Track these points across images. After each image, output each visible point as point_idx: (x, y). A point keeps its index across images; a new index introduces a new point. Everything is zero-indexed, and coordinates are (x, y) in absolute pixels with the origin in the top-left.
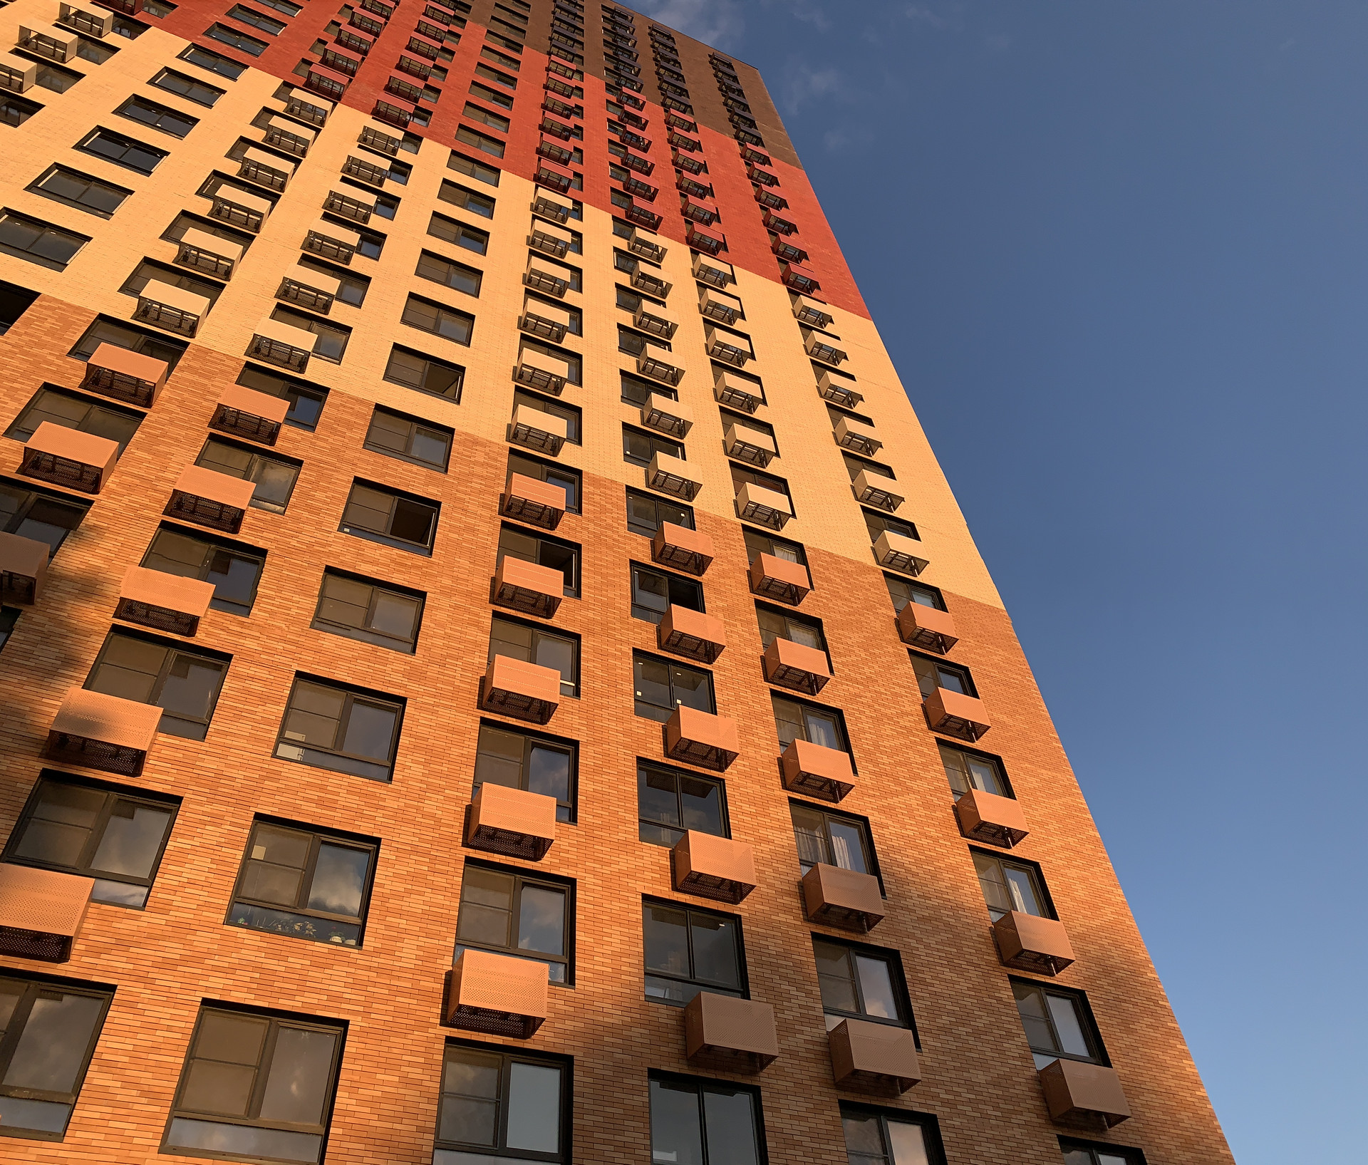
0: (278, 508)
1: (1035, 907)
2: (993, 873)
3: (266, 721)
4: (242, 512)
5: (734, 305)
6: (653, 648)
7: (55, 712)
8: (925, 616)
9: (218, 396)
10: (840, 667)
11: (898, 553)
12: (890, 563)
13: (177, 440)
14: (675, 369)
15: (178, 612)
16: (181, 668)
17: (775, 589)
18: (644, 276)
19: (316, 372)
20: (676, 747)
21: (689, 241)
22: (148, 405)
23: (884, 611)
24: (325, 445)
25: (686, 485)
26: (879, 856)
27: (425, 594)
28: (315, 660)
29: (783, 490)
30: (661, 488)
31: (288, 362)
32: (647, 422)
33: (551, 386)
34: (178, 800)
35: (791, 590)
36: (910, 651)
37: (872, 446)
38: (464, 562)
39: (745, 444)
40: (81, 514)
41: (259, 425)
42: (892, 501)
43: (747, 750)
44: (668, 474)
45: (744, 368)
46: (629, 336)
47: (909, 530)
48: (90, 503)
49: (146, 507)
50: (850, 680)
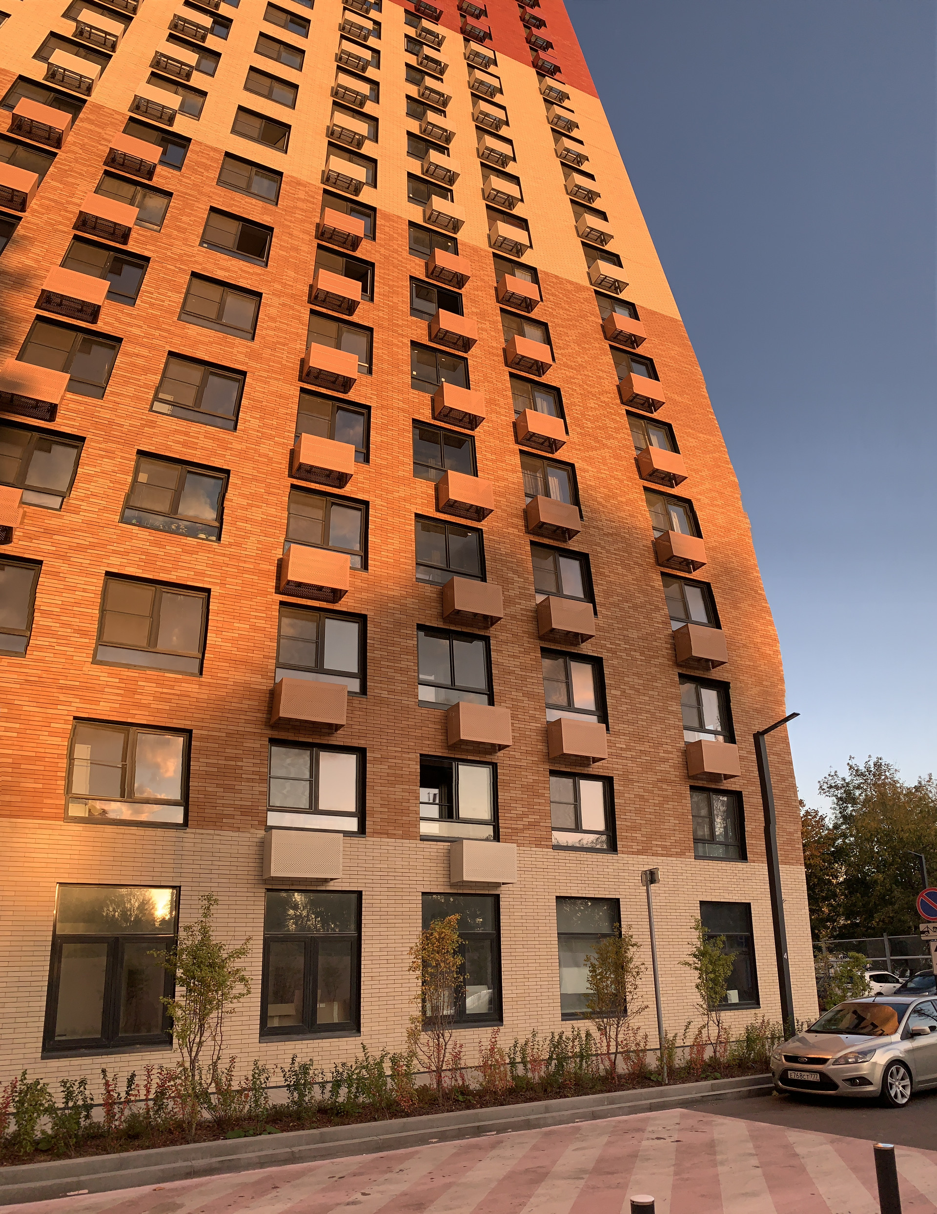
0: (156, 227)
1: (687, 529)
2: (659, 507)
3: (146, 386)
4: (130, 229)
5: (495, 82)
6: (425, 341)
8: (623, 322)
9: (110, 141)
10: (560, 357)
11: (606, 276)
12: (600, 284)
13: (81, 174)
14: (449, 132)
15: (83, 301)
16: (86, 347)
17: (515, 301)
18: (427, 58)
19: (182, 126)
20: (440, 412)
21: (463, 31)
22: (59, 146)
23: (593, 318)
24: (188, 181)
25: (453, 222)
26: (581, 492)
27: (262, 294)
28: (182, 343)
29: (525, 227)
30: (434, 223)
31: (161, 118)
32: (427, 172)
33: (355, 142)
34: (82, 439)
35: (526, 302)
36: (611, 347)
37: (592, 195)
38: (292, 274)
39: (498, 192)
40: (13, 227)
41: (141, 165)
42: (605, 237)
43: (491, 416)
44: (440, 213)
45: (501, 133)
46: (415, 105)
47: (615, 260)
48: (20, 219)
49: (61, 223)
50: (568, 367)
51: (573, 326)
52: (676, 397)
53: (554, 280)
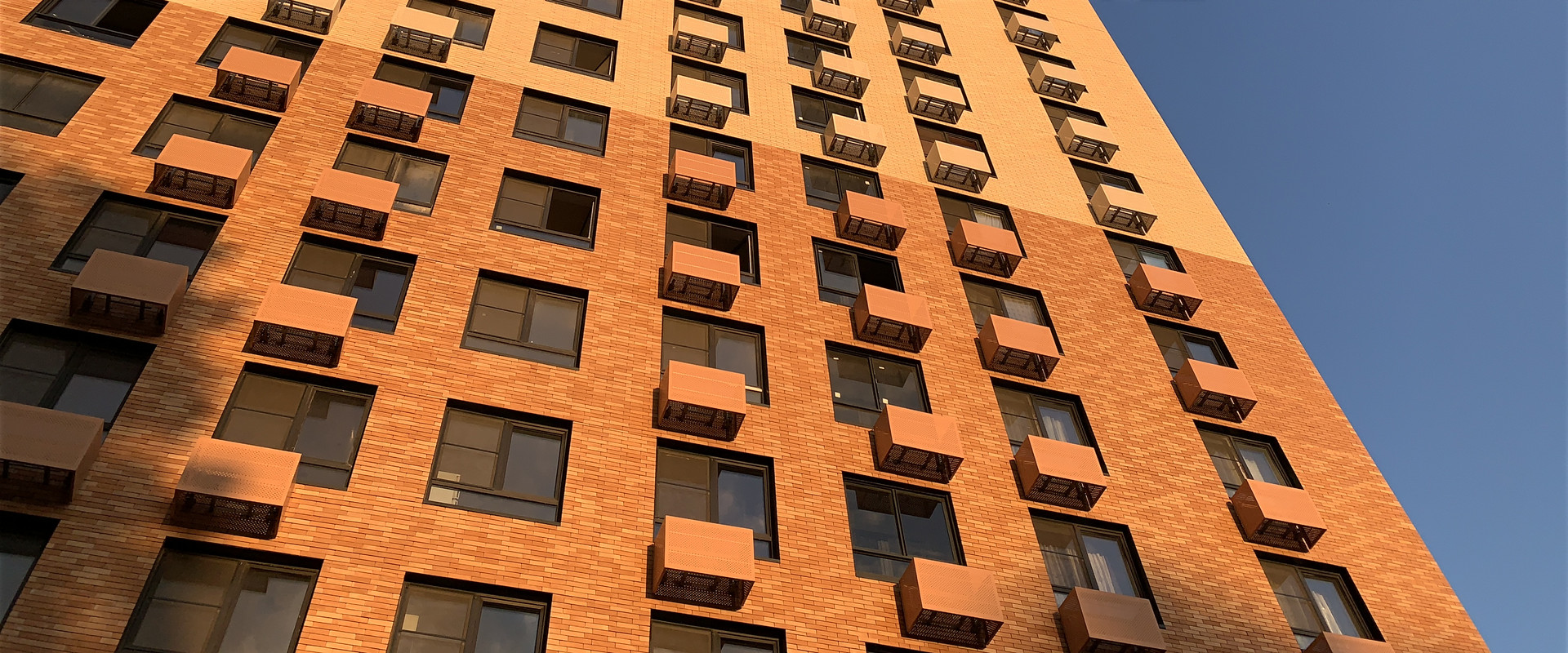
0: (424, 209)
1: (1351, 625)
2: (1291, 585)
3: (416, 461)
4: (386, 215)
6: (848, 339)
7: (181, 469)
8: (1159, 277)
9: (355, 93)
10: (1070, 344)
11: (1120, 208)
12: (1111, 221)
13: (312, 144)
14: (845, 24)
15: (316, 333)
16: (320, 407)
17: (982, 260)
19: (459, 59)
20: (887, 457)
22: (282, 108)
23: (1111, 276)
24: (471, 137)
25: (868, 149)
26: (1149, 574)
27: (586, 292)
28: (468, 384)
29: (979, 146)
30: (840, 154)
31: (428, 52)
32: (819, 83)
33: (711, 54)
34: (317, 564)
35: (1000, 261)
36: (1149, 320)
37: (1074, 90)
38: (630, 255)
39: (930, 99)
40: (214, 231)
41: (401, 121)
42: (1105, 150)
43: (972, 454)
44: (847, 138)
45: (921, 17)
47: (1129, 182)
48: (224, 218)
49: (284, 218)
50: (1084, 360)
51: (1082, 291)
52: (1272, 390)
53: (1039, 222)
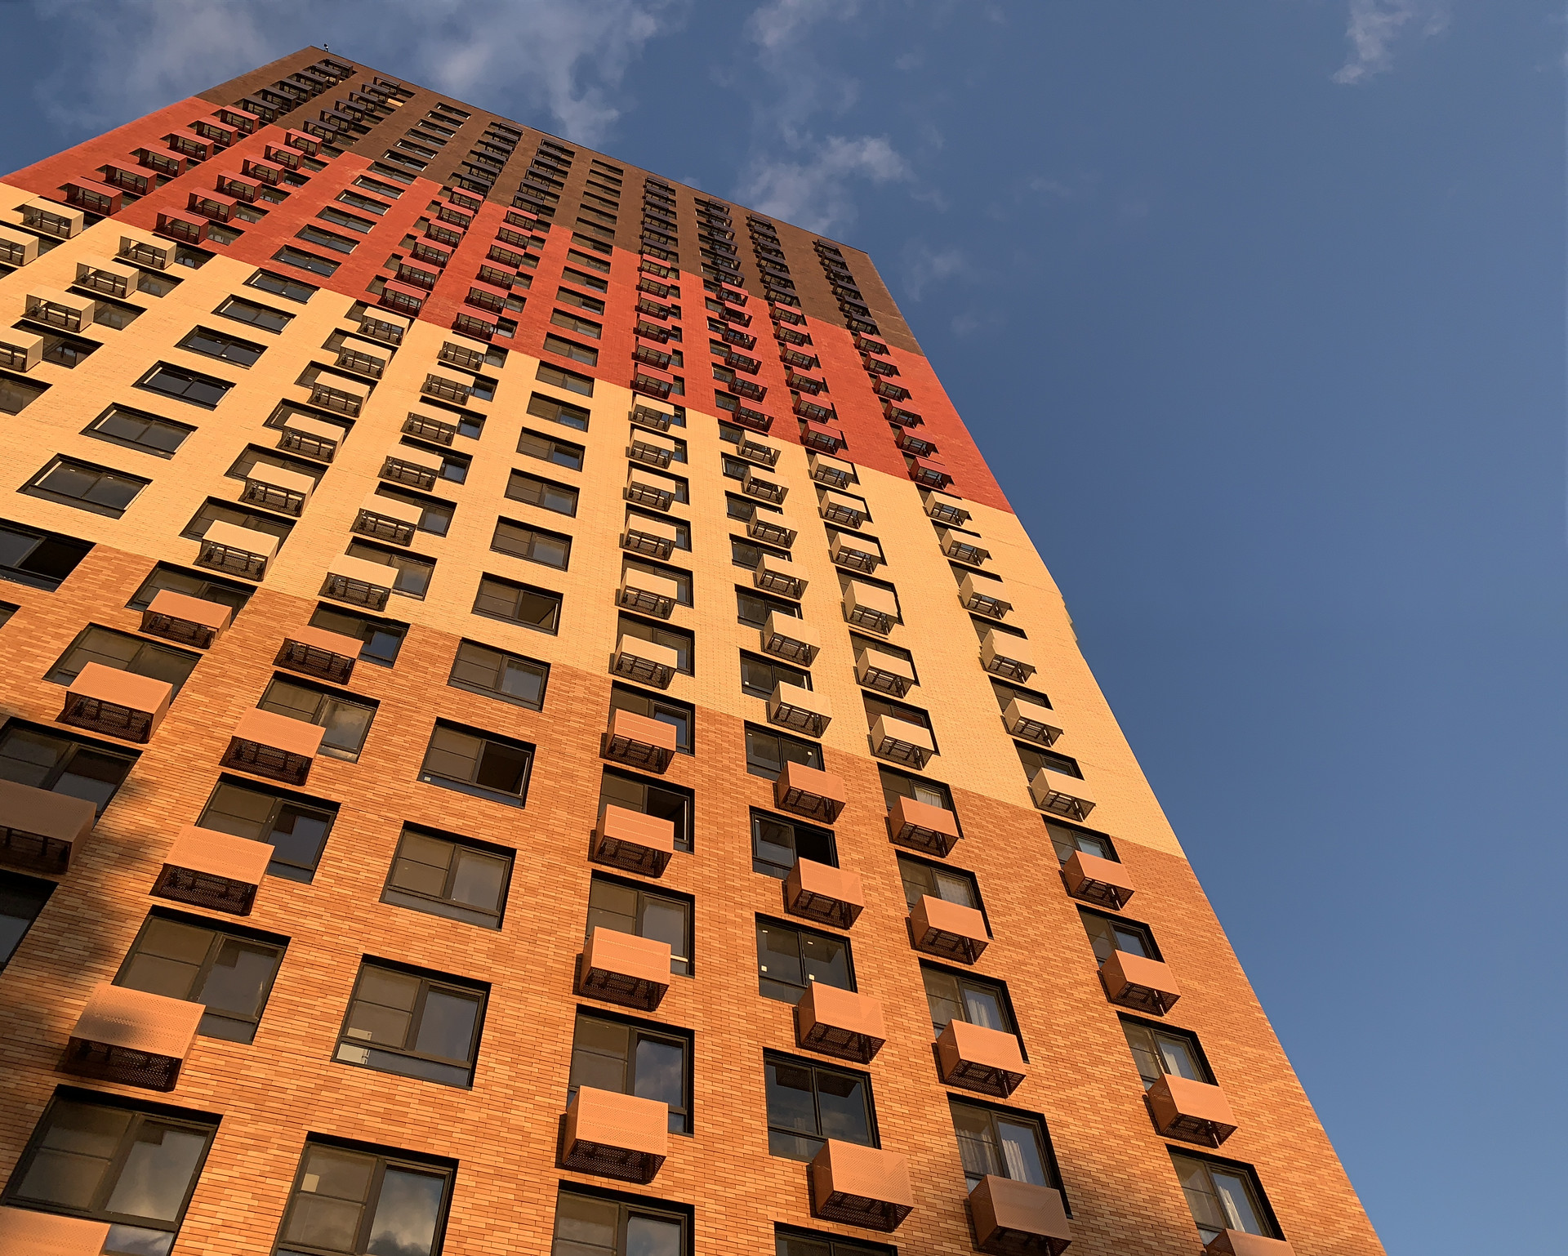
0: (350, 755)
1: (1254, 1223)
2: (1199, 1182)
3: (326, 1017)
4: (309, 761)
5: (859, 506)
6: (779, 912)
7: (78, 1015)
8: (1093, 865)
9: (284, 630)
10: (1000, 928)
11: (1059, 794)
12: (1050, 806)
13: (237, 680)
14: (797, 581)
15: (229, 880)
16: (229, 955)
17: (918, 838)
18: (756, 481)
19: (398, 608)
20: (810, 1034)
21: (804, 441)
22: (206, 645)
23: (1045, 862)
24: (403, 682)
25: (814, 719)
26: (1060, 1163)
27: (514, 851)
28: (385, 940)
29: (924, 721)
30: (784, 722)
31: (366, 601)
32: (767, 648)
33: (659, 609)
34: (216, 1119)
35: (937, 840)
36: (1079, 907)
37: (1021, 670)
38: (562, 814)
39: (880, 671)
40: (127, 766)
41: (331, 661)
42: (1049, 733)
43: (895, 1035)
44: (792, 707)
46: (744, 548)
47: (1070, 767)
48: (138, 753)
49: (202, 757)
50: (1013, 945)
51: (1016, 875)
52: (1195, 985)
53: (978, 802)
